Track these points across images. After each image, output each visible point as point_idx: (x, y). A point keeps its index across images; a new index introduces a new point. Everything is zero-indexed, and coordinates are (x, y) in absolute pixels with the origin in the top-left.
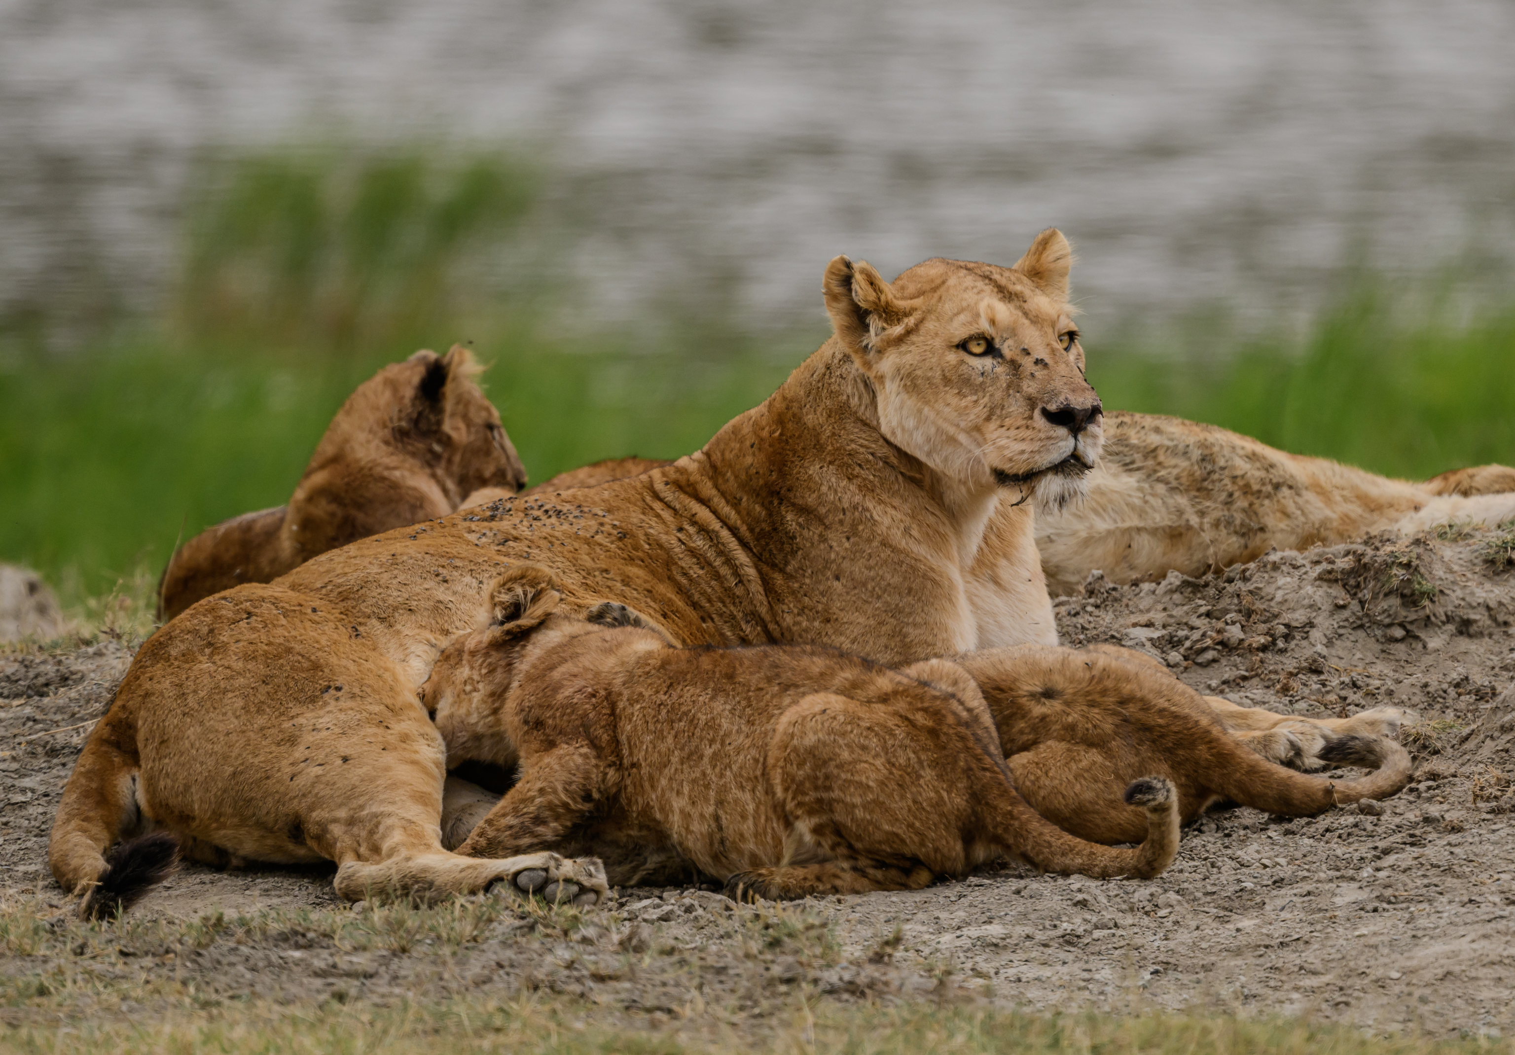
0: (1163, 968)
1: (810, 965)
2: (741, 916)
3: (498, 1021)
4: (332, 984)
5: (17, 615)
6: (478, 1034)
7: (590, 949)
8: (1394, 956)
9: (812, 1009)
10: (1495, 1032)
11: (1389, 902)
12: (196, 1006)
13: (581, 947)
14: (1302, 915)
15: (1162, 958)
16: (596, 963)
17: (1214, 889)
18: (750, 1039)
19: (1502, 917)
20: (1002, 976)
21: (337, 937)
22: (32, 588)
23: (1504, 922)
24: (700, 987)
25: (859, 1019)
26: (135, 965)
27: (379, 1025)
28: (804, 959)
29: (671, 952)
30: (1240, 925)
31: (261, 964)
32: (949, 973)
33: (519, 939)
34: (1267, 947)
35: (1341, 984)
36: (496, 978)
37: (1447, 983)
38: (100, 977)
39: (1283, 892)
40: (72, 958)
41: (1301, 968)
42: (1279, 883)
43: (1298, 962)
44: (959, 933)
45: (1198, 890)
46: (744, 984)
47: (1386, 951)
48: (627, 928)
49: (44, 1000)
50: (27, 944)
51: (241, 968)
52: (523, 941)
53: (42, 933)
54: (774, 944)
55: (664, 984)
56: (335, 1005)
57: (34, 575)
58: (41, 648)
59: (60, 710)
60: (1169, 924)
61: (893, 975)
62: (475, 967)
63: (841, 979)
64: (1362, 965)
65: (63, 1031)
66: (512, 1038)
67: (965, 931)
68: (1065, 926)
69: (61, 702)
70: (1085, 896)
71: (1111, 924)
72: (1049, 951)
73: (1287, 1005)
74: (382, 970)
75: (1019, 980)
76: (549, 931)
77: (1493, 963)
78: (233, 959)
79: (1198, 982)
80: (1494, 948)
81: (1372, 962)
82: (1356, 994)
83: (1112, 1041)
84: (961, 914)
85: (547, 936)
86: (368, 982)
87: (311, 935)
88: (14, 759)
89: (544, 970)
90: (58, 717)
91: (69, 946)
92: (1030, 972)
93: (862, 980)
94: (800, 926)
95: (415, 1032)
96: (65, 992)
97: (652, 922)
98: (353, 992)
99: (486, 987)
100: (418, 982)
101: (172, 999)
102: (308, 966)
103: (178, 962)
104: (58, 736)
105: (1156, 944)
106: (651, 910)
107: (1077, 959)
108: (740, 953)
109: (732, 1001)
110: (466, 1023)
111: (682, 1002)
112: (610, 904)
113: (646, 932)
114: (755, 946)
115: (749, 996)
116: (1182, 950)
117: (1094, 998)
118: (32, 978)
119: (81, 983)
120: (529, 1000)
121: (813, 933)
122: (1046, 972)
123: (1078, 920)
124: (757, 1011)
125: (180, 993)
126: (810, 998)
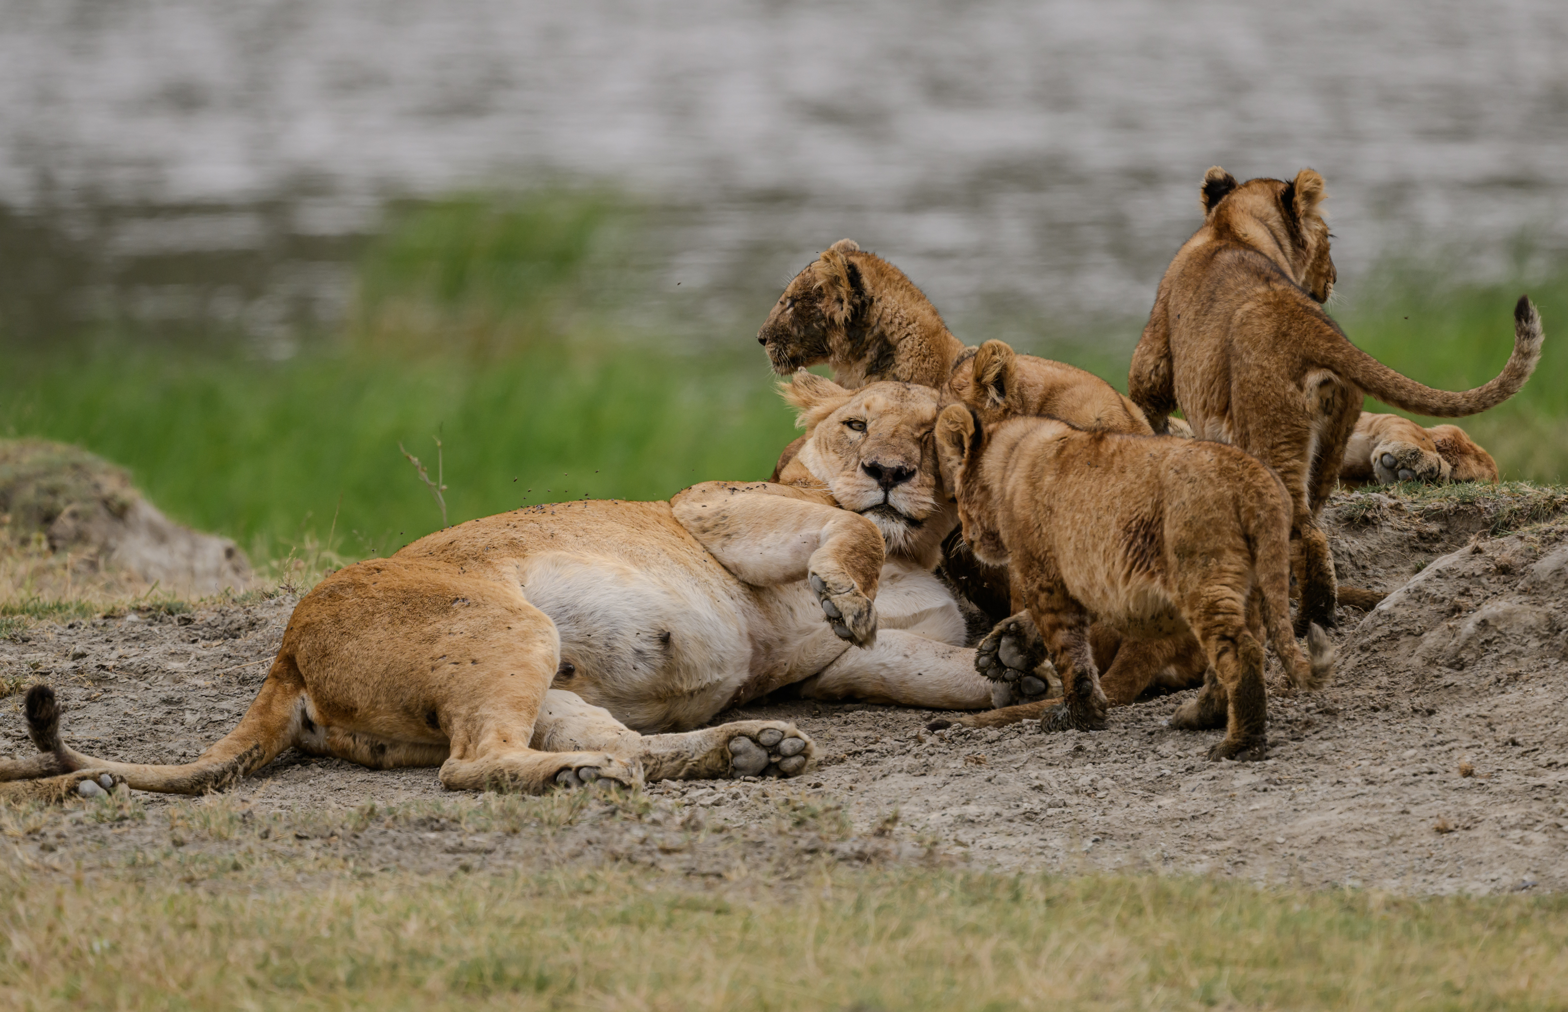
0: (1102, 837)
1: (828, 839)
2: (775, 802)
3: (588, 885)
4: (459, 859)
5: (218, 574)
6: (572, 895)
7: (658, 829)
8: (1282, 825)
9: (830, 873)
10: (1357, 883)
11: (1276, 784)
12: (355, 877)
13: (651, 828)
14: (1209, 795)
15: (1101, 829)
16: (663, 839)
17: (1141, 775)
18: (782, 897)
19: (1363, 794)
20: (977, 845)
21: (463, 822)
22: (229, 553)
23: (1364, 798)
24: (743, 857)
25: (866, 880)
26: (307, 844)
27: (496, 891)
28: (824, 834)
29: (721, 830)
30: (1161, 803)
31: (405, 844)
32: (935, 843)
33: (604, 822)
34: (1182, 820)
35: (1239, 847)
36: (586, 852)
37: (1321, 846)
38: (281, 856)
39: (1194, 777)
40: (259, 840)
41: (1208, 836)
42: (1190, 770)
43: (1206, 831)
44: (943, 812)
45: (1128, 776)
46: (777, 855)
47: (1273, 821)
48: (687, 812)
49: (237, 874)
50: (224, 830)
51: (389, 847)
52: (606, 823)
53: (236, 823)
54: (800, 823)
55: (716, 855)
56: (462, 875)
57: (230, 543)
58: (234, 601)
59: (249, 648)
60: (1105, 803)
61: (892, 846)
62: (570, 844)
63: (852, 849)
64: (1255, 832)
65: (253, 897)
66: (598, 899)
67: (949, 811)
68: (1026, 806)
69: (250, 642)
70: (1042, 783)
71: (1061, 804)
72: (1013, 825)
73: (1198, 865)
74: (498, 847)
75: (991, 848)
76: (627, 815)
77: (1356, 830)
78: (383, 840)
79: (1129, 847)
80: (1357, 818)
81: (1263, 831)
82: (1251, 855)
83: (1062, 895)
84: (945, 798)
85: (626, 819)
86: (488, 857)
87: (443, 821)
88: (214, 686)
89: (625, 844)
90: (248, 654)
91: (257, 832)
92: (998, 841)
93: (868, 850)
94: (820, 808)
95: (523, 895)
96: (254, 867)
97: (706, 806)
98: (476, 865)
99: (579, 860)
100: (527, 857)
101: (337, 872)
102: (442, 844)
103: (341, 842)
104: (248, 669)
105: (1096, 819)
106: (706, 798)
107: (1035, 831)
108: (774, 831)
109: (768, 867)
110: (563, 887)
111: (728, 869)
112: (675, 793)
113: (701, 814)
114: (786, 825)
115: (782, 863)
116: (1116, 823)
117: (1048, 861)
118: (228, 858)
119: (265, 860)
120: (611, 868)
121: (830, 814)
122: (1011, 841)
123: (1036, 801)
124: (787, 875)
125: (342, 867)
126: (828, 865)
